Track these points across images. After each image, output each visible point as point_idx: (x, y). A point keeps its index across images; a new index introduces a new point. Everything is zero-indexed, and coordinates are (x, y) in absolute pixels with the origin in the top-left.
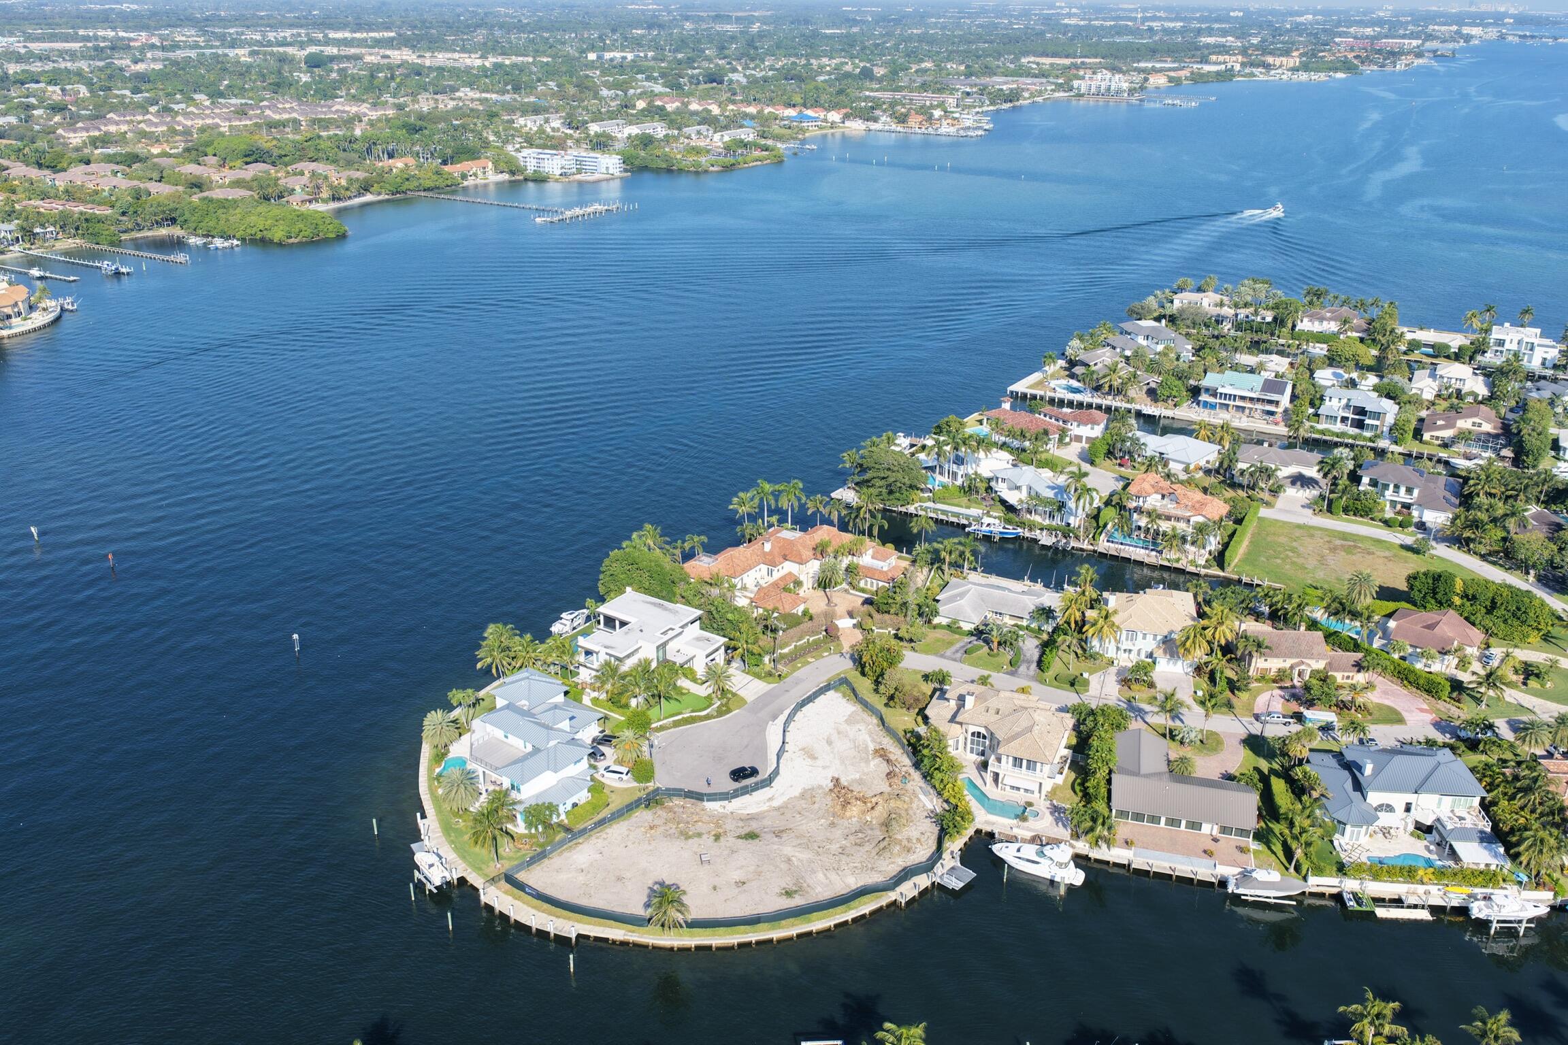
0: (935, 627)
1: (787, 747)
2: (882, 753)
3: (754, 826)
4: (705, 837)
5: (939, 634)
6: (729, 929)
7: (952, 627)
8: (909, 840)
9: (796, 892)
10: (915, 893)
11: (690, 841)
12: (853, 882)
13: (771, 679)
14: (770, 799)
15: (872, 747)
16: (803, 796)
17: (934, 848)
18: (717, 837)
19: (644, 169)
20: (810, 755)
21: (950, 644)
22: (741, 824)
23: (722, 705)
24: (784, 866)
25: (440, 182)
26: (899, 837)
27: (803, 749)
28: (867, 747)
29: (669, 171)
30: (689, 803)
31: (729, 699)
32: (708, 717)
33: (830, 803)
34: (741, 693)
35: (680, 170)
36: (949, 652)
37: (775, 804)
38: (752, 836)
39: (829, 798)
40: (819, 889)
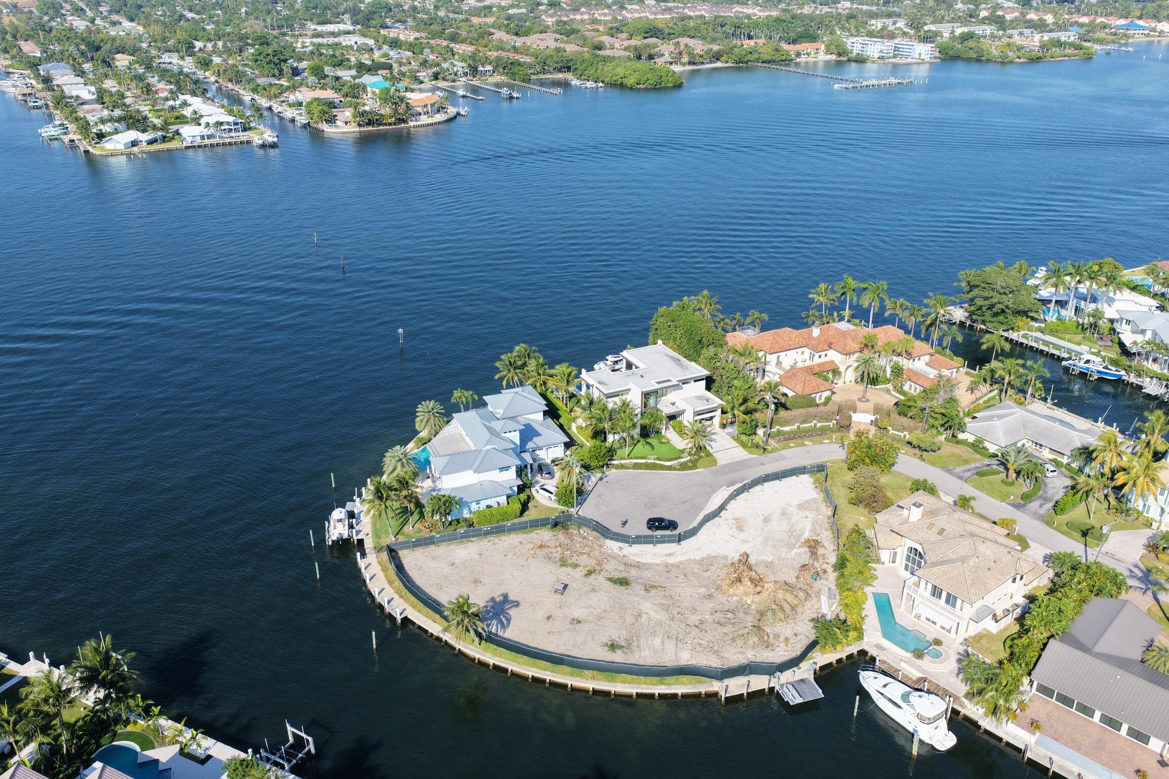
0: (958, 442)
1: (723, 513)
2: (813, 546)
3: (633, 573)
4: (579, 569)
5: (958, 450)
6: (531, 660)
7: (977, 446)
8: (777, 636)
9: (622, 647)
10: (744, 691)
11: (564, 568)
12: (686, 658)
13: (755, 450)
14: (670, 555)
15: (807, 535)
16: (701, 562)
17: (799, 653)
18: (590, 573)
19: (956, 58)
20: (740, 525)
21: (966, 462)
22: (622, 568)
23: (691, 461)
24: (629, 619)
25: (777, 57)
26: (768, 629)
27: (737, 519)
28: (802, 534)
29: (978, 60)
30: (592, 535)
31: (701, 457)
32: (670, 468)
33: (722, 575)
34: (717, 456)
35: (988, 60)
36: (958, 470)
37: (671, 560)
38: (623, 582)
39: (725, 571)
40: (646, 653)
